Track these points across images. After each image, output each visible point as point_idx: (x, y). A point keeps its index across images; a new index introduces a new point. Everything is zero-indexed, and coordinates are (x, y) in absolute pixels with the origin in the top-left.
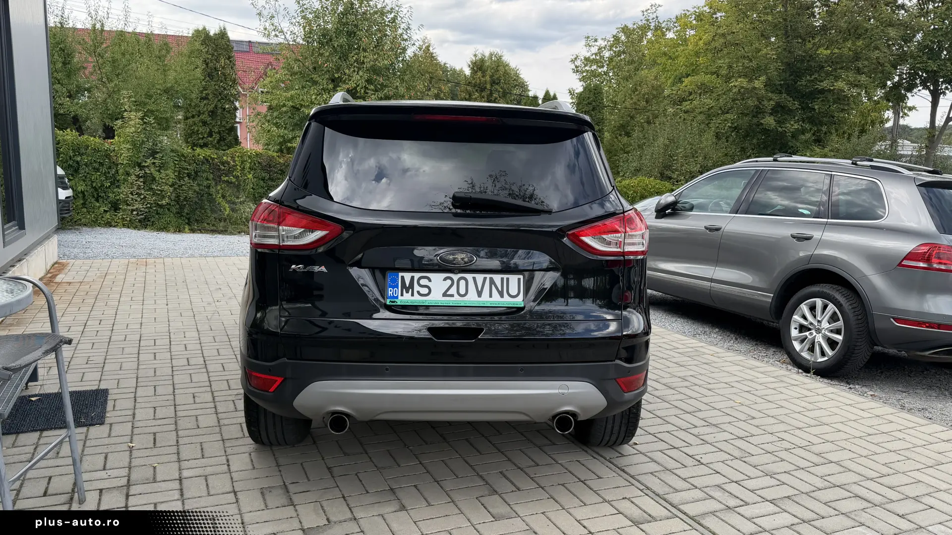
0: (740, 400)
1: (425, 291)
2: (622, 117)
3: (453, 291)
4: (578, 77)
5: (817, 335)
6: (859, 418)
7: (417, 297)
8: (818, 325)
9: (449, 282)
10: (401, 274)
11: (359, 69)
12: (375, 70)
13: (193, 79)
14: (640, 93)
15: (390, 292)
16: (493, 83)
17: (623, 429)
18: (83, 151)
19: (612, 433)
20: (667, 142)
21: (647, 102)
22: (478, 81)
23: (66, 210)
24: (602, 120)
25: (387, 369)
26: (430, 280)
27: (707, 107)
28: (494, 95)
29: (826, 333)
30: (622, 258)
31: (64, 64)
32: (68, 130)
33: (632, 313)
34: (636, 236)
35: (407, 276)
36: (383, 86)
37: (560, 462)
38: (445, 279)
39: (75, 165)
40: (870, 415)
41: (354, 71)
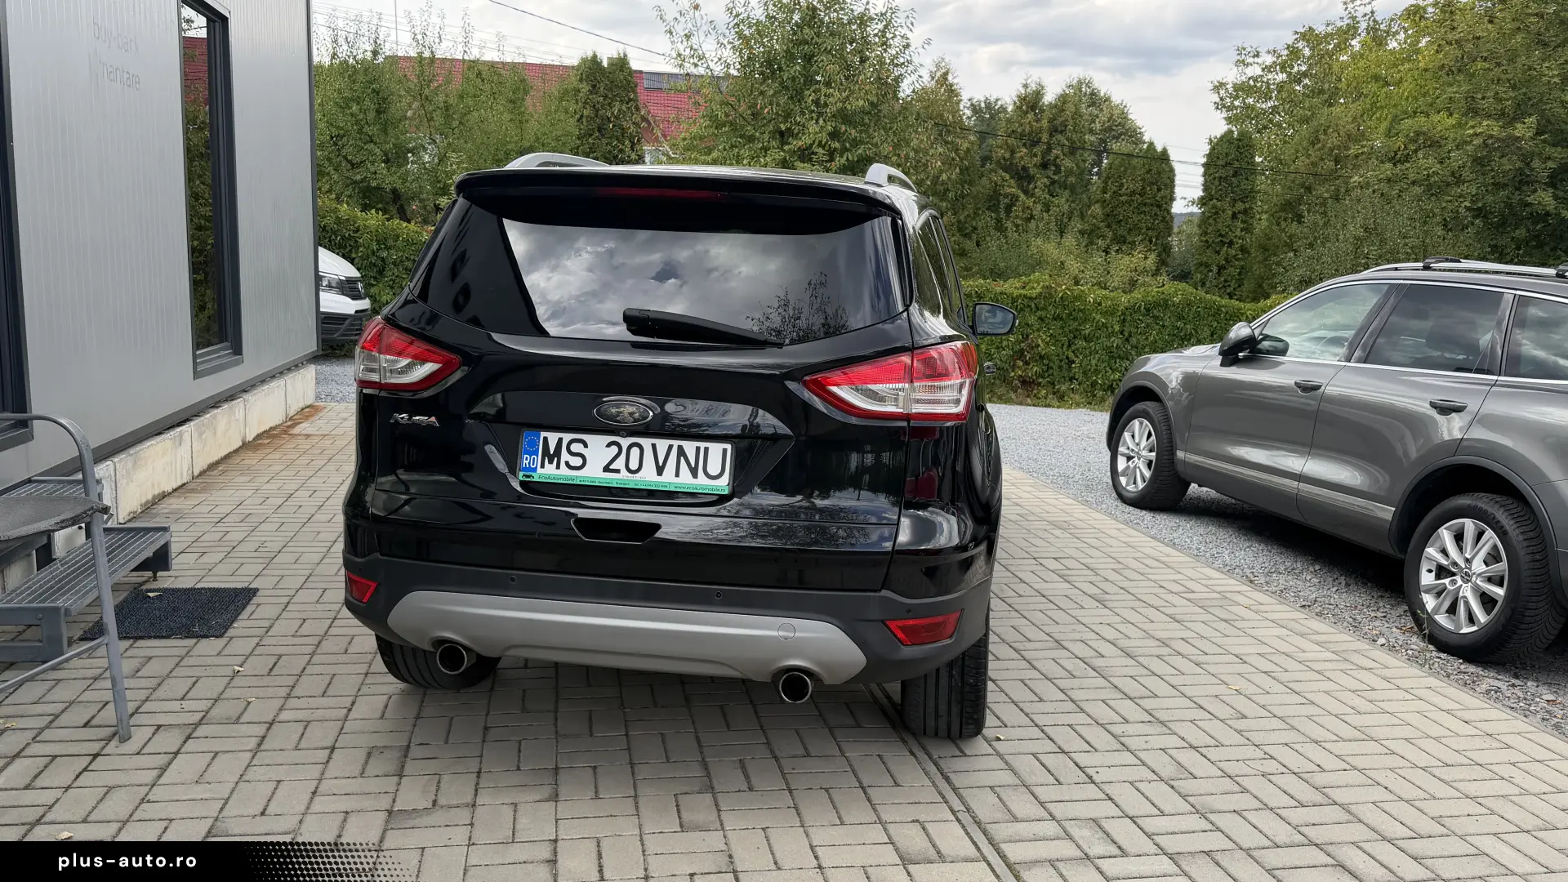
0: (1241, 684)
1: (577, 461)
2: (1290, 188)
3: (619, 464)
4: (1224, 115)
5: (1464, 585)
6: (1448, 733)
7: (564, 471)
8: (1466, 568)
9: (615, 449)
10: (543, 434)
11: (820, 114)
12: (846, 115)
13: (563, 135)
14: (1324, 146)
15: (526, 460)
16: (1054, 130)
17: (955, 709)
18: (390, 242)
19: (937, 716)
20: (1361, 233)
21: (1337, 162)
22: (1028, 129)
23: (357, 330)
24: (1250, 192)
25: (513, 580)
26: (586, 446)
27: (1425, 173)
28: (1054, 151)
29: (1478, 582)
30: (904, 424)
31: (378, 112)
32: (373, 211)
33: (937, 514)
34: (946, 387)
35: (553, 438)
36: (856, 143)
37: (847, 755)
38: (609, 445)
39: (379, 263)
40: (1475, 732)
41: (812, 118)
